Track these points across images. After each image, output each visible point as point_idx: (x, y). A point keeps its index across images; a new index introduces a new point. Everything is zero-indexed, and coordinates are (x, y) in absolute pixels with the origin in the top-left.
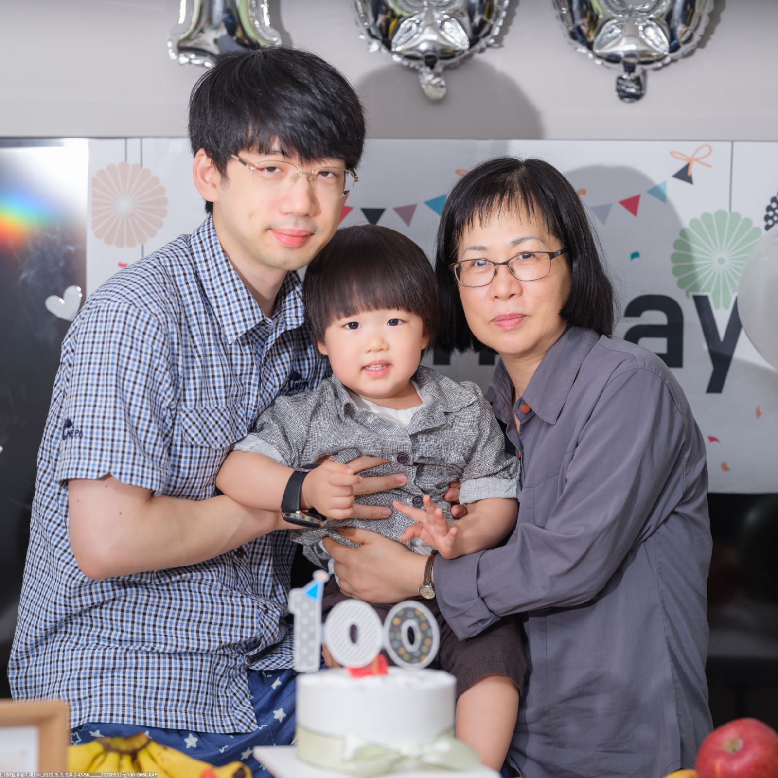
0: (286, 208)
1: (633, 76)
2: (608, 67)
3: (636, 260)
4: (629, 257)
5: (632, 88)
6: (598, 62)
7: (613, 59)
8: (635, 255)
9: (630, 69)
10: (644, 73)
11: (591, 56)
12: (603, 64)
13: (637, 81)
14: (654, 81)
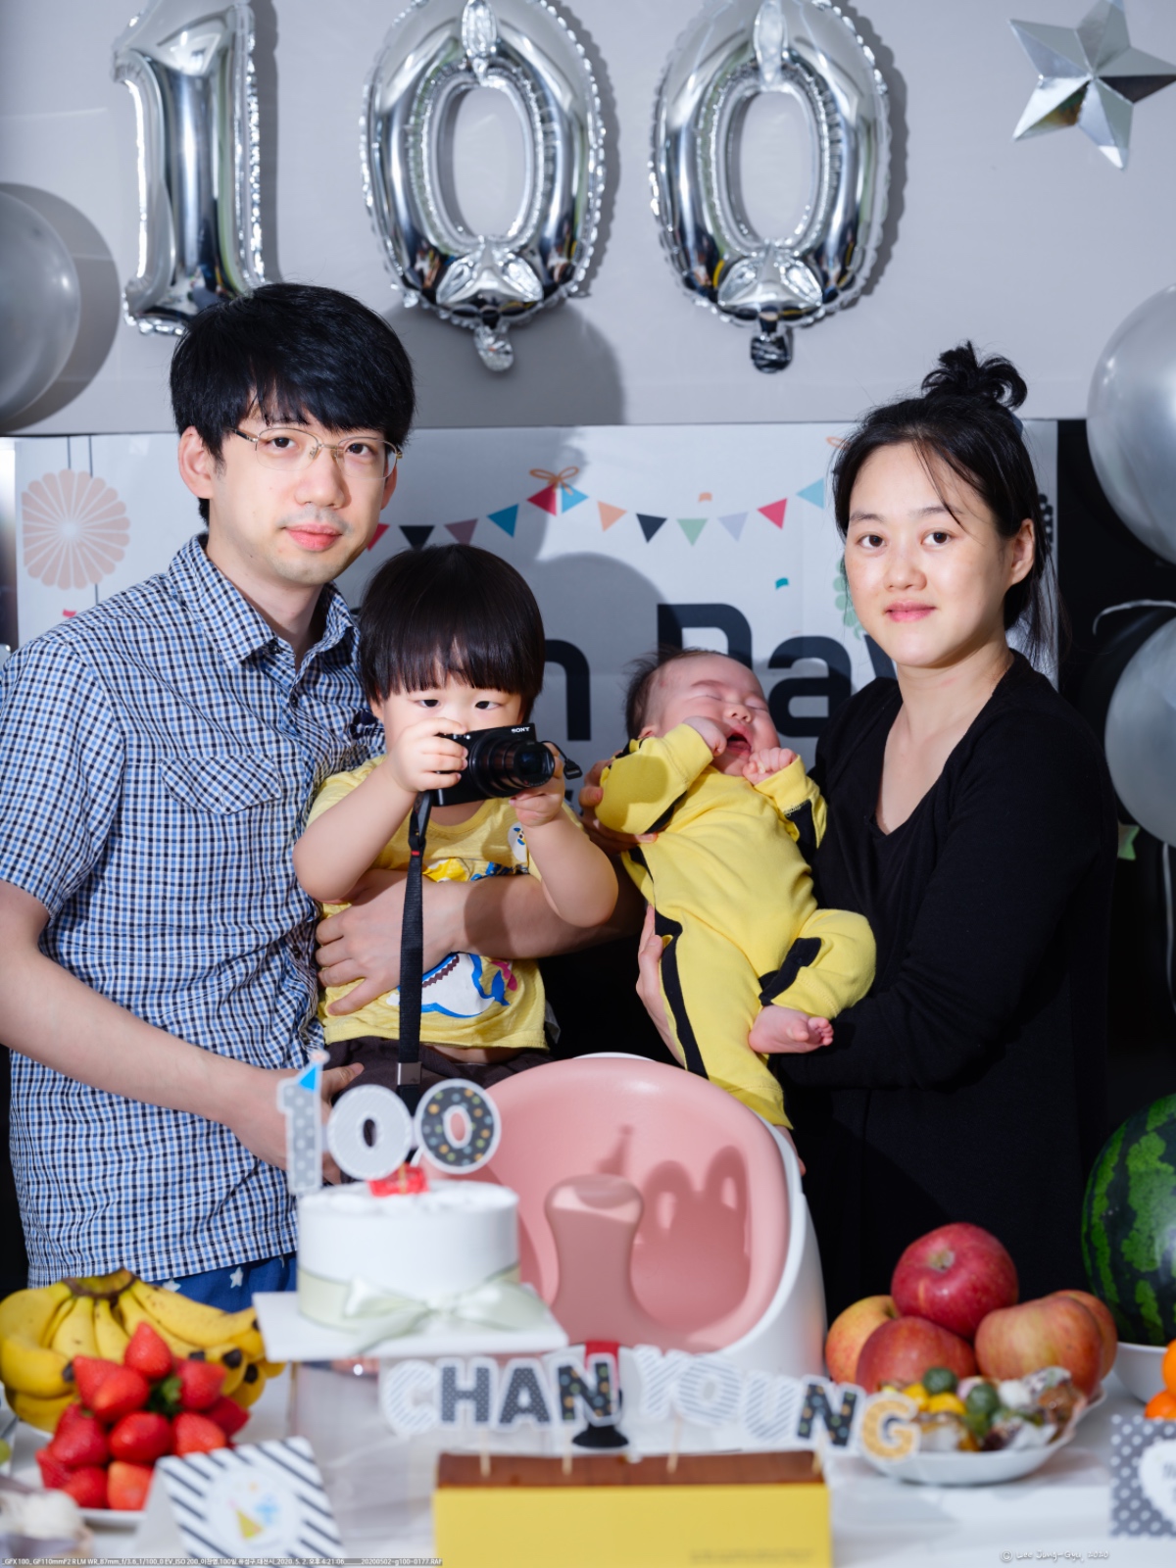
0: (303, 496)
1: (773, 336)
2: (739, 326)
3: (783, 588)
4: (774, 585)
5: (772, 353)
6: (725, 319)
7: (746, 315)
8: (782, 582)
9: (769, 327)
10: (789, 332)
11: (714, 310)
12: (731, 321)
13: (780, 343)
14: (805, 342)
